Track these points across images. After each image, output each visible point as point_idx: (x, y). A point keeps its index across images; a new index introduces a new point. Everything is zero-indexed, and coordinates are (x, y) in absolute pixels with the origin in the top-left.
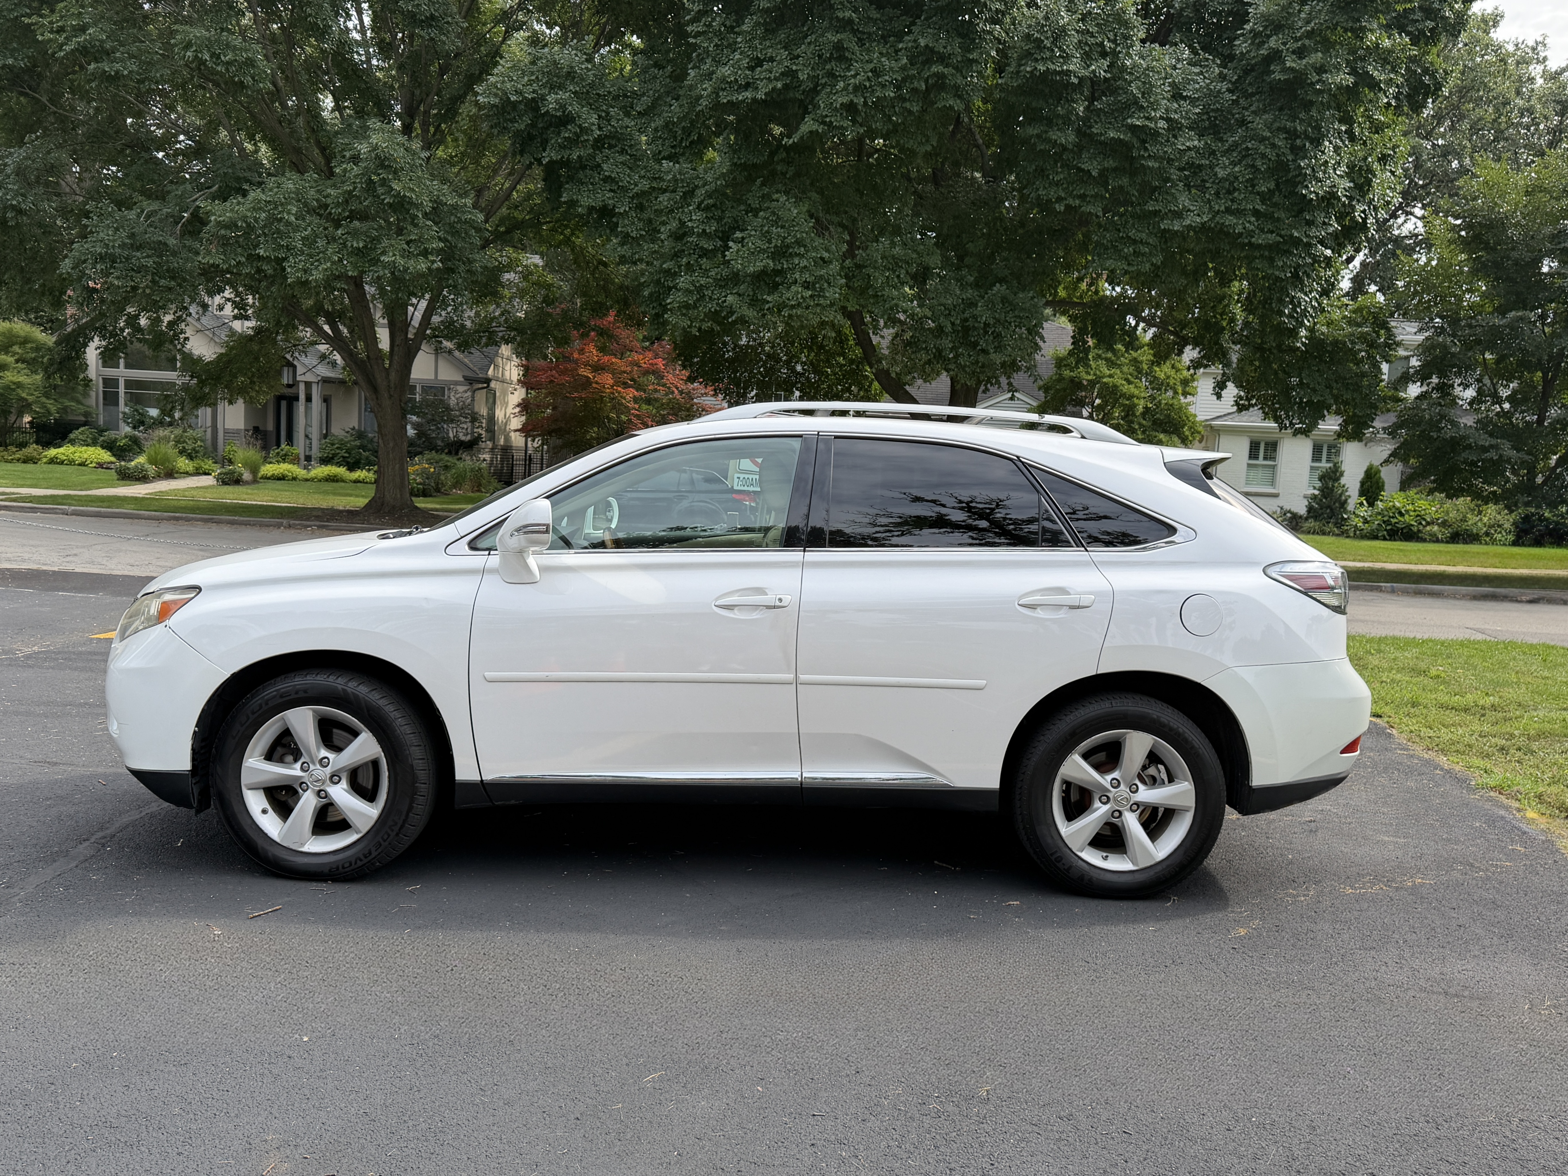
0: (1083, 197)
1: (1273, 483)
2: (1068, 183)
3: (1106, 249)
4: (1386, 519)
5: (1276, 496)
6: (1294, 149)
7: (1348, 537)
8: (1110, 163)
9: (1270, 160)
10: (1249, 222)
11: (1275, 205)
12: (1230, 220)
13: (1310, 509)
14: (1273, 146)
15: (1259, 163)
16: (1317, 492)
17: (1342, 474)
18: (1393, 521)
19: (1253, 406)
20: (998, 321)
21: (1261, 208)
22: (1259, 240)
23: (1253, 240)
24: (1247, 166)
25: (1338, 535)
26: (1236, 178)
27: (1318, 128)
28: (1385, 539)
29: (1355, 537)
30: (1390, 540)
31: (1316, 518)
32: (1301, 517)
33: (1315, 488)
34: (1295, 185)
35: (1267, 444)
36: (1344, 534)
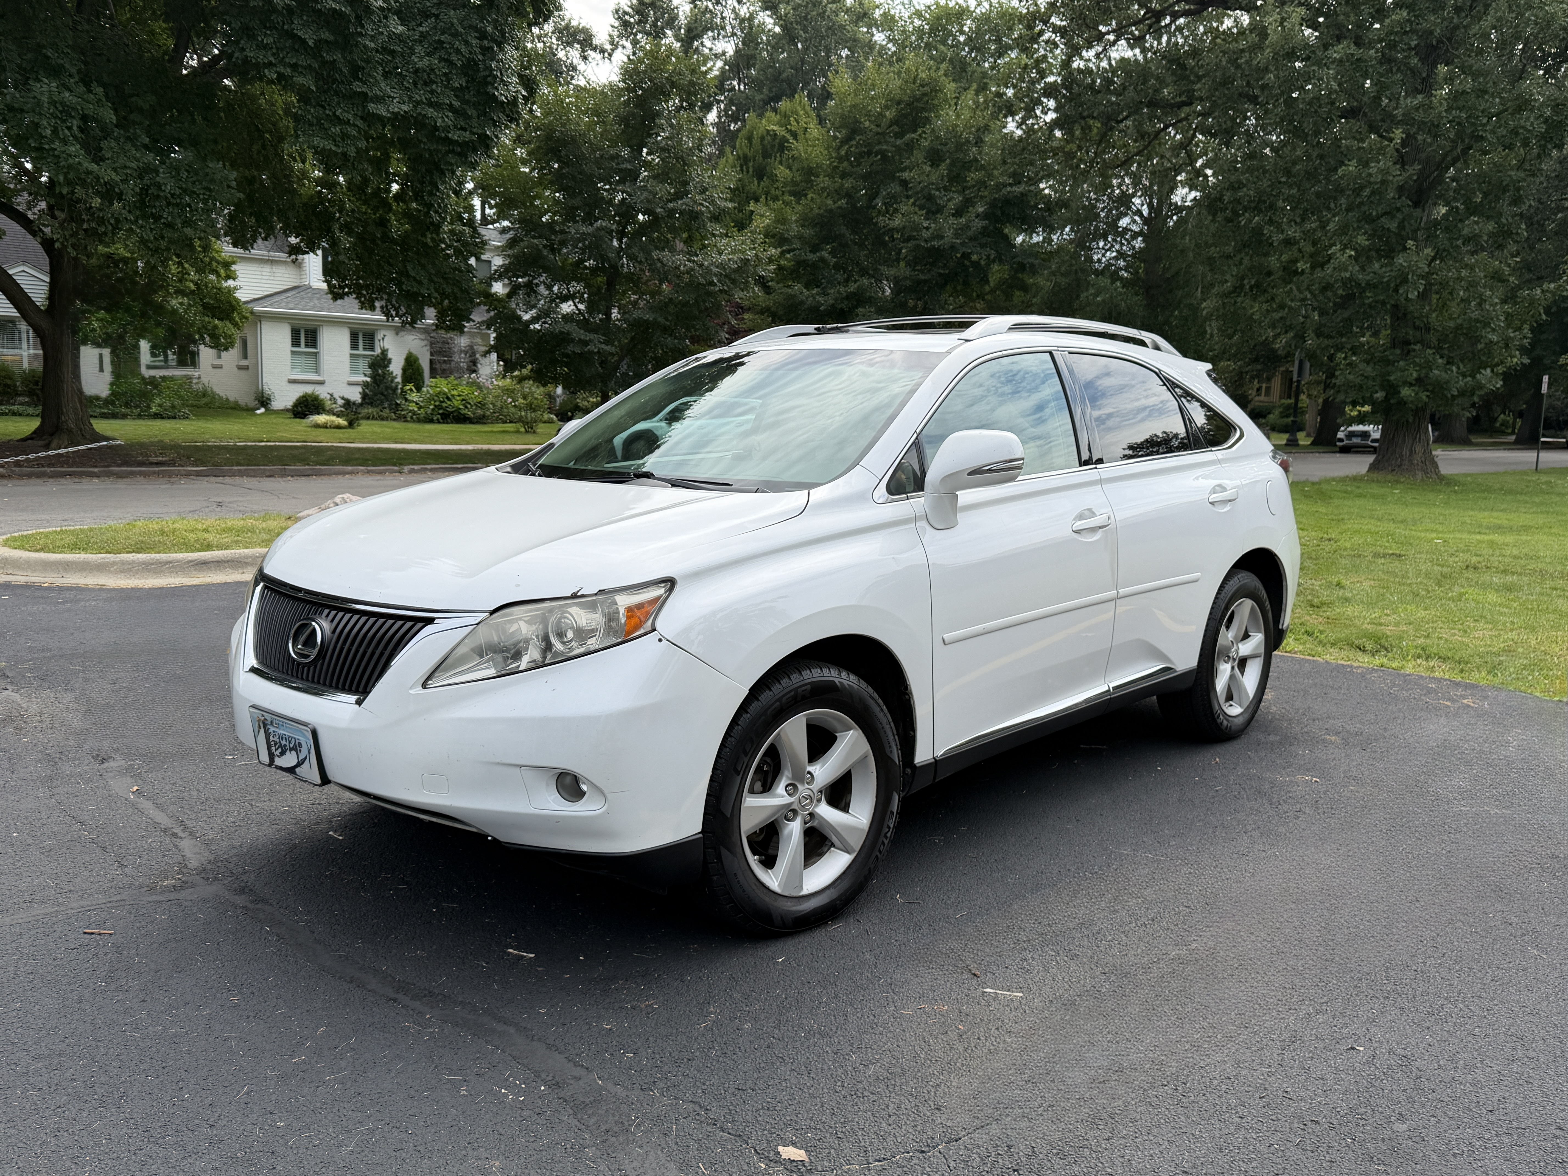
0: (294, 67)
1: (317, 370)
2: (277, 49)
3: (311, 125)
4: (437, 403)
5: (322, 383)
6: (486, 50)
7: (406, 421)
8: (326, 35)
9: (464, 56)
10: (447, 116)
11: (467, 102)
12: (431, 112)
13: (364, 396)
14: (467, 43)
15: (454, 58)
16: (369, 379)
17: (390, 361)
18: (444, 405)
19: (347, 294)
20: (185, 191)
21: (457, 104)
22: (455, 136)
23: (450, 135)
24: (441, 59)
25: (394, 420)
26: (433, 70)
27: (503, 33)
28: (439, 423)
29: (413, 420)
30: (443, 423)
31: (371, 404)
32: (354, 403)
33: (365, 375)
34: (487, 84)
35: (306, 331)
36: (403, 418)
